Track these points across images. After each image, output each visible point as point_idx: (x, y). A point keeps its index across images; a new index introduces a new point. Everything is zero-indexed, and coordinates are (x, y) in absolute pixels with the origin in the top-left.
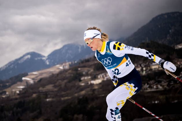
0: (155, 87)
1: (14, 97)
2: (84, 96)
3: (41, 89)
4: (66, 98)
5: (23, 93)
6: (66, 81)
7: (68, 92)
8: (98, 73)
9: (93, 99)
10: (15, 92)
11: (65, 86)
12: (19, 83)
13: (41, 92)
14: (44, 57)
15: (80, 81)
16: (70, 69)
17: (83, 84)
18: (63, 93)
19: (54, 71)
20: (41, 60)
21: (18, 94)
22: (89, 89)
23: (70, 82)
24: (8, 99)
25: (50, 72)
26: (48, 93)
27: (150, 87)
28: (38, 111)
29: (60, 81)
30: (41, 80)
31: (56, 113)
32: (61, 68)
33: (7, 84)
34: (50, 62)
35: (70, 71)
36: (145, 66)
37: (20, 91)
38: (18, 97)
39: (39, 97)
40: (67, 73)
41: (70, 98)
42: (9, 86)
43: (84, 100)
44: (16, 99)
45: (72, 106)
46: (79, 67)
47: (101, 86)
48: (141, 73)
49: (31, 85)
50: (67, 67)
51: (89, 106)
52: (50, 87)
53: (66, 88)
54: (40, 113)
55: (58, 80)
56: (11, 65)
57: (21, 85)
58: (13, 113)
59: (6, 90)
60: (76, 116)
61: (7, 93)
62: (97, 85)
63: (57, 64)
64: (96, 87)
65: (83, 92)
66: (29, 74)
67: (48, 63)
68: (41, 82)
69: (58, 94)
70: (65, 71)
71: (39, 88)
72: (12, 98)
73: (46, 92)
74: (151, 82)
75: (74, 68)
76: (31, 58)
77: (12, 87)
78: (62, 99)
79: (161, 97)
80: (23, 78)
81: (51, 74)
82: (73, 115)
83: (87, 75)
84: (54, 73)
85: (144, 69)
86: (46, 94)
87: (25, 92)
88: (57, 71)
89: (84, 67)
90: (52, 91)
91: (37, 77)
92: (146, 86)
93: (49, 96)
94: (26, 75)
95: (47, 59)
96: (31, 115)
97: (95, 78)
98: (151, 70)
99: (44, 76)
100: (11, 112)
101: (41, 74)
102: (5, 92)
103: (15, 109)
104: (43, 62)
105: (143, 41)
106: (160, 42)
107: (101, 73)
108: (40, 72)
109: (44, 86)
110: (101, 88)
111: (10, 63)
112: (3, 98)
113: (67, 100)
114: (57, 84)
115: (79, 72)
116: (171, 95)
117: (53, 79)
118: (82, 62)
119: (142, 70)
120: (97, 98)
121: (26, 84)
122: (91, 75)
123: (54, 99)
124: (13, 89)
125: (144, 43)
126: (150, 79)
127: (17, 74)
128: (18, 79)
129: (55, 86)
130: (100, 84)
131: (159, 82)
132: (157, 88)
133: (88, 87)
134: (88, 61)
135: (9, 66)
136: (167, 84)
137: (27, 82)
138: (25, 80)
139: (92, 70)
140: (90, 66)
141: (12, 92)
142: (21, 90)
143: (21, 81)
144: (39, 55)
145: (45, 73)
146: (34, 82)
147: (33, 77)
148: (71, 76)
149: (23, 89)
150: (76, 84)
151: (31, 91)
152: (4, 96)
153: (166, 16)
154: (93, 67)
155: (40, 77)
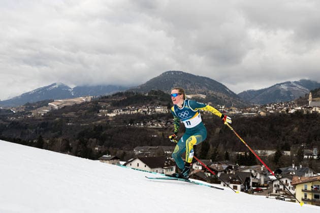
0: (156, 125)
1: (39, 118)
2: (100, 124)
3: (64, 114)
4: (85, 124)
5: (47, 116)
6: (86, 111)
7: (87, 120)
8: (114, 108)
9: (106, 128)
10: (41, 114)
11: (85, 115)
12: (45, 107)
13: (64, 117)
14: (70, 89)
15: (98, 112)
16: (91, 102)
17: (100, 115)
18: (83, 120)
20: (68, 91)
21: (43, 116)
22: (104, 120)
23: (89, 112)
24: (33, 119)
25: (74, 102)
27: (153, 125)
28: (59, 132)
29: (81, 110)
30: (65, 107)
31: (74, 136)
32: (84, 100)
33: (34, 107)
34: (74, 94)
35: (91, 103)
36: (151, 108)
37: (45, 114)
38: (42, 118)
39: (61, 121)
40: (88, 105)
41: (88, 124)
42: (36, 108)
43: (100, 128)
44: (41, 120)
45: (89, 131)
46: (99, 102)
47: (115, 118)
48: (147, 113)
49: (56, 110)
50: (89, 100)
51: (103, 133)
52: (72, 114)
53: (86, 117)
54: (60, 134)
55: (79, 109)
57: (46, 109)
58: (36, 131)
59: (31, 111)
60: (91, 139)
61: (33, 114)
62: (111, 117)
63: (81, 96)
64: (111, 119)
65: (100, 122)
66: (55, 101)
68: (65, 109)
69: (79, 121)
70: (87, 103)
71: (62, 113)
72: (36, 118)
73: (68, 118)
74: (154, 121)
75: (94, 102)
76: (58, 88)
77: (38, 109)
78: (81, 125)
79: (159, 133)
80: (49, 104)
81: (74, 104)
82: (89, 139)
83: (105, 108)
84: (77, 103)
85: (150, 110)
86: (68, 120)
87: (49, 115)
88: (81, 102)
89: (104, 102)
90: (74, 118)
91: (61, 104)
92: (150, 123)
93: (70, 121)
94: (52, 101)
95: (72, 91)
96: (53, 134)
97: (111, 112)
98: (155, 112)
100: (34, 130)
101: (65, 102)
102: (31, 113)
103: (38, 128)
105: (153, 89)
106: (165, 92)
107: (117, 109)
108: (65, 100)
109: (66, 112)
110: (114, 120)
111: (38, 89)
113: (85, 126)
114: (78, 112)
115: (98, 105)
116: (167, 132)
117: (76, 108)
118: (102, 98)
119: (148, 111)
120: (110, 128)
121: (51, 109)
122: (108, 109)
123: (74, 124)
124: (38, 111)
125: (153, 91)
126: (153, 119)
127: (44, 100)
128: (45, 104)
129: (76, 114)
130: (114, 117)
131: (160, 121)
132: (158, 126)
133: (104, 118)
134: (107, 97)
136: (165, 123)
137: (52, 107)
138: (50, 105)
139: (109, 106)
140: (108, 102)
141: (38, 113)
143: (47, 105)
144: (67, 87)
146: (59, 108)
147: (58, 103)
148: (91, 108)
149: (47, 112)
150: (95, 114)
151: (55, 115)
152: (29, 116)
153: (173, 73)
154: (111, 103)
155: (64, 105)
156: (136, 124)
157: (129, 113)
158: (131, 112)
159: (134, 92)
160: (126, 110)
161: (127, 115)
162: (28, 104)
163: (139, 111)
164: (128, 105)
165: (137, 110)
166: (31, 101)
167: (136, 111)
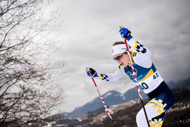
1: (99, 124)
3: (119, 118)
5: (106, 121)
10: (100, 120)
12: (103, 113)
13: (119, 121)
14: (121, 94)
19: (129, 105)
20: (119, 96)
21: (102, 122)
24: (95, 125)
25: (126, 106)
26: (124, 122)
29: (133, 112)
30: (119, 111)
32: (134, 102)
33: (94, 114)
34: (126, 98)
35: (141, 105)
37: (103, 120)
38: (102, 123)
39: (118, 124)
40: (139, 106)
42: (96, 115)
44: (101, 125)
50: (139, 102)
52: (126, 117)
55: (132, 112)
56: (97, 100)
57: (104, 115)
59: (93, 118)
61: (94, 121)
63: (131, 100)
66: (110, 106)
67: (124, 99)
68: (119, 113)
69: (132, 122)
70: (137, 105)
71: (117, 117)
72: (98, 124)
76: (112, 94)
77: (98, 116)
81: (126, 107)
84: (129, 106)
88: (132, 105)
90: (128, 120)
91: (116, 109)
93: (125, 124)
95: (124, 96)
99: (121, 108)
101: (119, 107)
102: (92, 120)
104: (120, 98)
108: (119, 105)
109: (121, 116)
111: (96, 98)
112: (91, 124)
114: (131, 114)
117: (128, 111)
123: (129, 126)
127: (101, 107)
128: (102, 110)
129: (130, 116)
135: (96, 101)
141: (98, 120)
142: (104, 118)
144: (118, 93)
145: (122, 106)
146: (114, 113)
147: (113, 109)
149: (106, 118)
152: (92, 123)
155: (118, 109)
156: (187, 120)
157: (178, 110)
158: (181, 108)
159: (179, 88)
160: (175, 107)
161: (177, 112)
162: (90, 112)
163: (188, 106)
164: (176, 102)
165: (186, 105)
166: (92, 110)
167: (185, 107)
